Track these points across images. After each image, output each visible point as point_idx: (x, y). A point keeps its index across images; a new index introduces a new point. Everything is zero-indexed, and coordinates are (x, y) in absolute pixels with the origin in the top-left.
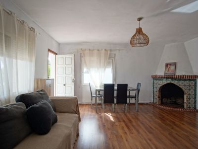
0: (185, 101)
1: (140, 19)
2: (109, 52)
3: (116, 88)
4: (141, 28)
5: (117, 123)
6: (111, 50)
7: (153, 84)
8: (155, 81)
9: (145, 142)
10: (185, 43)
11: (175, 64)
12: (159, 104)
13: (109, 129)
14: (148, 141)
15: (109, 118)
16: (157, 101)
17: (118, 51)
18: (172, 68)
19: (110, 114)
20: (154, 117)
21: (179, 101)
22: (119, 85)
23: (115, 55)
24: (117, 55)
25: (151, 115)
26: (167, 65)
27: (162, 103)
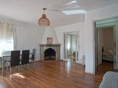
0: (56, 57)
1: (44, 9)
2: (11, 26)
3: (21, 53)
4: (45, 15)
5: (28, 79)
6: (12, 25)
7: (40, 49)
8: (41, 47)
9: (53, 83)
10: (55, 29)
11: (51, 38)
12: (44, 60)
13: (25, 85)
14: (55, 82)
15: (20, 77)
16: (43, 59)
17: (18, 27)
18: (50, 40)
19: (18, 74)
20: (47, 68)
21: (53, 57)
22: (23, 51)
23: (16, 29)
24: (17, 29)
25: (44, 67)
26: (48, 39)
27: (45, 60)
